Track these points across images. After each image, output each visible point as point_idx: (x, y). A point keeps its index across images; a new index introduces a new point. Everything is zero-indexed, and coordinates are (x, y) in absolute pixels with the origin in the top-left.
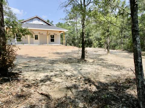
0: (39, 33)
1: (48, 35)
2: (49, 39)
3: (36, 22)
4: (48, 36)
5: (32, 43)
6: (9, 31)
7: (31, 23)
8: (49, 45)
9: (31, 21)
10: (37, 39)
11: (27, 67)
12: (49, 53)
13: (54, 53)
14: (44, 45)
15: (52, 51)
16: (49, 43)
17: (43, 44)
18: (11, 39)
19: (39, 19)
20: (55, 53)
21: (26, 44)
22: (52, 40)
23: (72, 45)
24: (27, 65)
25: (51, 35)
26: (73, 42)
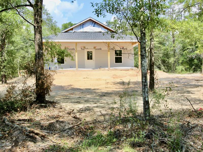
0: (95, 48)
1: (109, 51)
2: (111, 57)
3: (89, 28)
4: (109, 53)
5: (82, 66)
6: (47, 54)
7: (82, 30)
8: (111, 68)
9: (80, 29)
10: (91, 59)
11: (68, 99)
12: (108, 83)
13: (116, 82)
14: (103, 69)
15: (113, 80)
17: (100, 67)
18: (49, 62)
19: (95, 23)
20: (118, 83)
21: (72, 68)
22: (118, 60)
23: (163, 67)
24: (68, 97)
25: (116, 51)
26: (164, 62)
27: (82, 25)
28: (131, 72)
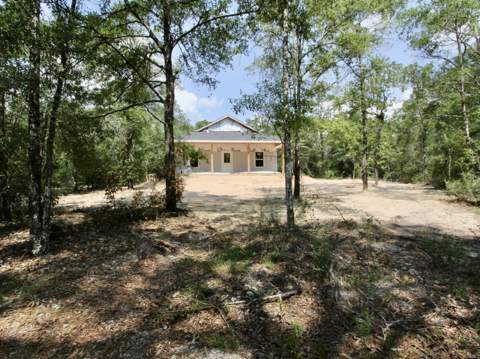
0: (233, 149)
1: (249, 153)
2: (251, 160)
3: (226, 127)
4: (249, 155)
5: (218, 169)
6: (179, 156)
7: (218, 129)
8: (251, 172)
10: (229, 161)
12: (247, 189)
14: (242, 173)
15: (253, 186)
16: (252, 170)
17: (239, 171)
18: (181, 165)
19: (233, 121)
21: (207, 171)
22: (259, 164)
23: (309, 172)
25: (257, 153)
26: (310, 166)
27: (218, 124)
28: (273, 177)
